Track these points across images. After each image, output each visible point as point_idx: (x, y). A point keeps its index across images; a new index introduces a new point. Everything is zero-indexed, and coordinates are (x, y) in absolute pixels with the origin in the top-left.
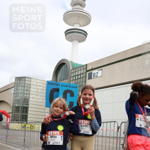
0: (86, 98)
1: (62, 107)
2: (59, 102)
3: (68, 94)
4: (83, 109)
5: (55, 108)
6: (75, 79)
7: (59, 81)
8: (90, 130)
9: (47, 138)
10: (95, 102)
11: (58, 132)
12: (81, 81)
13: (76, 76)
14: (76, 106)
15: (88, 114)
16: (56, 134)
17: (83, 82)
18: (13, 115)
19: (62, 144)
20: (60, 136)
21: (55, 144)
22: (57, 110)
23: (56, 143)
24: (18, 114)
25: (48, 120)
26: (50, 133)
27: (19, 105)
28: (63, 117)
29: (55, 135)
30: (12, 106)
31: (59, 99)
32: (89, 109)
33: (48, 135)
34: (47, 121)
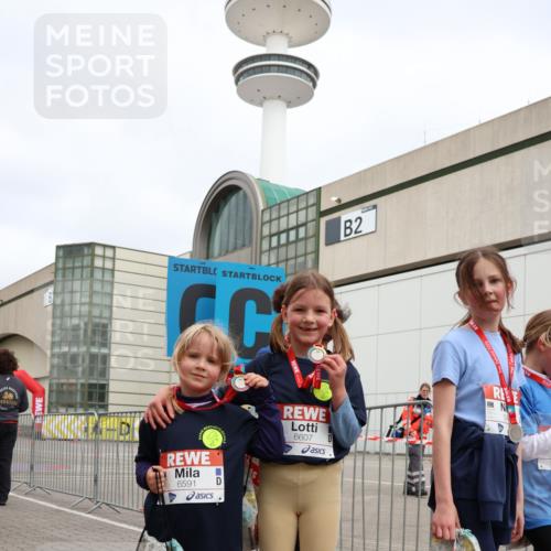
0: (306, 322)
1: (215, 356)
4: (294, 364)
5: (189, 362)
6: (279, 246)
7: (220, 255)
8: (327, 443)
9: (163, 479)
12: (301, 250)
13: (283, 232)
17: (306, 254)
19: (222, 500)
21: (194, 501)
23: (199, 496)
26: (175, 459)
29: (193, 464)
31: (204, 328)
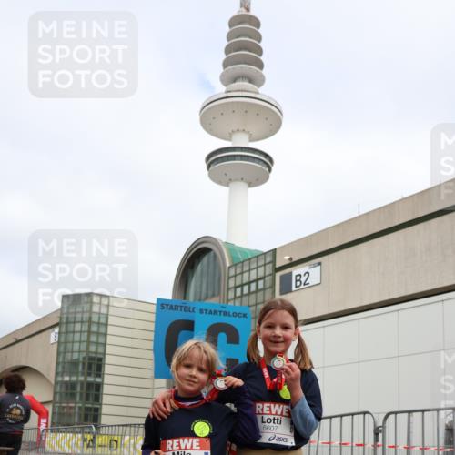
0: (275, 336)
1: (204, 366)
2: (196, 353)
3: (222, 337)
4: (265, 370)
5: (184, 371)
6: (242, 295)
8: (289, 433)
10: (301, 348)
11: (196, 440)
12: (260, 299)
13: (245, 284)
14: (246, 363)
15: (281, 385)
16: (189, 447)
18: (57, 410)
20: (202, 453)
22: (191, 376)
24: (72, 405)
25: (165, 405)
26: (172, 444)
27: (74, 379)
28: (207, 397)
29: (186, 448)
30: (53, 382)
31: (196, 344)
32: (283, 369)
33: (165, 451)
34: (161, 410)
